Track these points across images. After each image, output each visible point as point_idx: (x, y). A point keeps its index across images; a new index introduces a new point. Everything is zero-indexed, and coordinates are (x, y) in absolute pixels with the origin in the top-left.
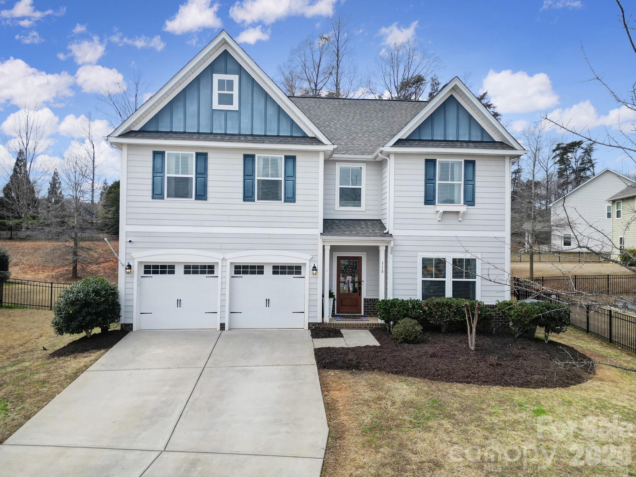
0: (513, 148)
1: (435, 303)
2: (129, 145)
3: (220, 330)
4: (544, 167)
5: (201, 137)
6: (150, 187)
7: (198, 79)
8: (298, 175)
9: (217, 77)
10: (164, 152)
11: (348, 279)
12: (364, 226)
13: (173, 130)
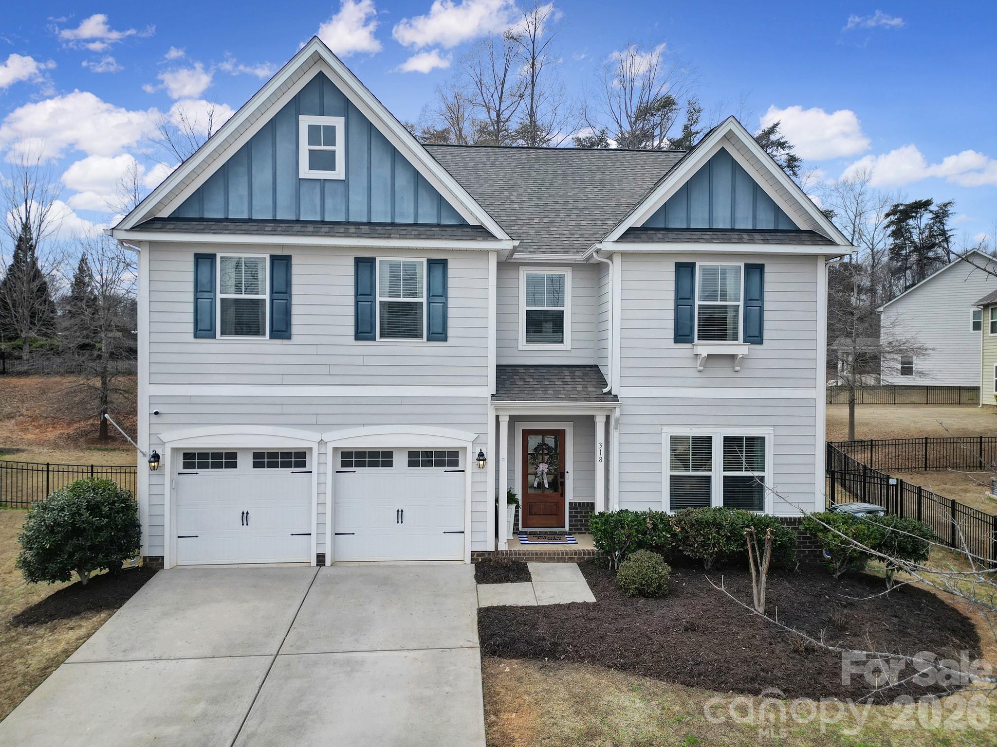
0: (831, 242)
1: (693, 521)
2: (152, 244)
3: (317, 565)
4: (868, 243)
5: (279, 229)
6: (191, 318)
7: (272, 124)
8: (451, 293)
9: (306, 121)
10: (215, 255)
11: (541, 470)
12: (568, 379)
13: (231, 217)
